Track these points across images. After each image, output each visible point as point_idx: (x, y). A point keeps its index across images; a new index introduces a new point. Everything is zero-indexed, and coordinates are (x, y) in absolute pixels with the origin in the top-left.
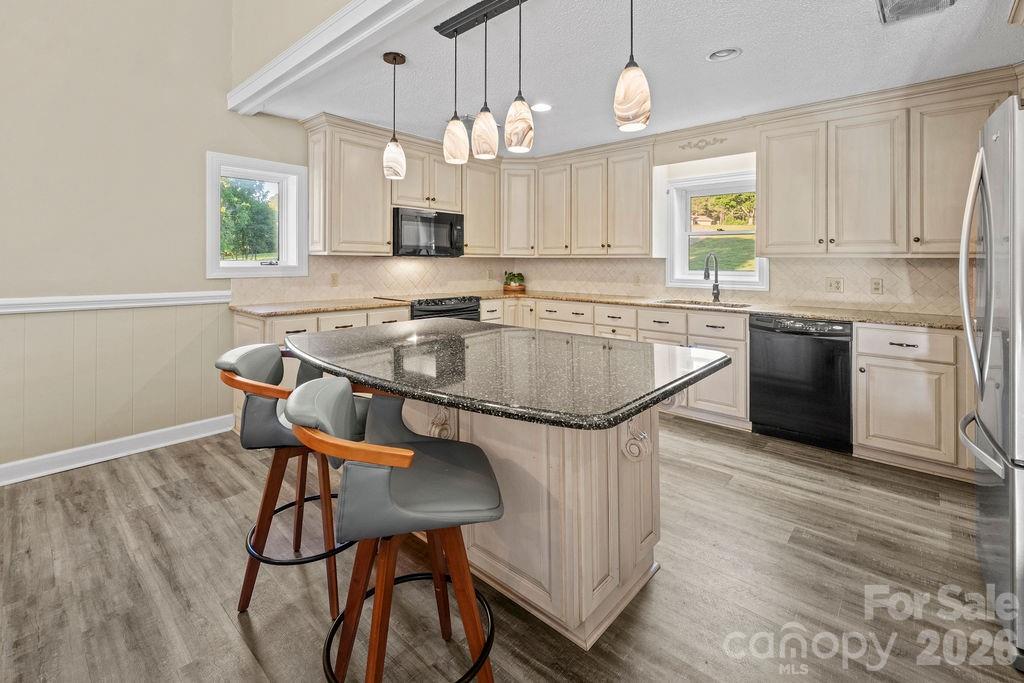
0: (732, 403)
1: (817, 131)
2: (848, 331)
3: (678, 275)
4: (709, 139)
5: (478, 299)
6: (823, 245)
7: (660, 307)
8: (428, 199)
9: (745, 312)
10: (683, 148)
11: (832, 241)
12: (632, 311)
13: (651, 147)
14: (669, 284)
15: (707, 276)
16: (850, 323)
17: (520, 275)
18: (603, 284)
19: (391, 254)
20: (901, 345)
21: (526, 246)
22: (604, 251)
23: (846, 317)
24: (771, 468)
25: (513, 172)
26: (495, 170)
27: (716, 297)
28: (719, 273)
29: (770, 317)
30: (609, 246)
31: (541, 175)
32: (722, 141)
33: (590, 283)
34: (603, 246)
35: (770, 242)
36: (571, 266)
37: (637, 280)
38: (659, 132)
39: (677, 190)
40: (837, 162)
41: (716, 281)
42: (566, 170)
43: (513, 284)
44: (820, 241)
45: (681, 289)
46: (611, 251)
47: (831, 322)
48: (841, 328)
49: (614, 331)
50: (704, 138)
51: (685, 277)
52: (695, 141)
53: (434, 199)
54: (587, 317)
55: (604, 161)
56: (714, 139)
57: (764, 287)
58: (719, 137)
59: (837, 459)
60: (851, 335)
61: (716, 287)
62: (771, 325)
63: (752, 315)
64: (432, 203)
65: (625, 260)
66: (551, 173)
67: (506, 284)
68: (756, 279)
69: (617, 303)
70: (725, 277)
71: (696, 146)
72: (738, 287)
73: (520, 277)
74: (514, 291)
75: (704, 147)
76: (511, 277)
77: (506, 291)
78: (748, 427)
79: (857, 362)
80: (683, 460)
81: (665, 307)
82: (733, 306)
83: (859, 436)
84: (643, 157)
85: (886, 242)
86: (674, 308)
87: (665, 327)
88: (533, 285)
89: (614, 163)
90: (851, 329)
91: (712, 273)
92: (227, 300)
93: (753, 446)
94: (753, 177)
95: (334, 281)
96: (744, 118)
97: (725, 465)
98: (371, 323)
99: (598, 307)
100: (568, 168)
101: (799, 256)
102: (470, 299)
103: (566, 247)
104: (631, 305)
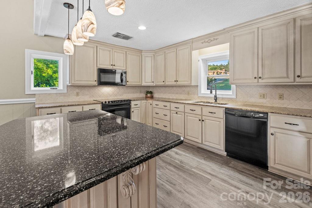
0: (218, 144)
1: (254, 32)
2: (266, 117)
3: (203, 92)
4: (212, 39)
5: (130, 100)
6: (256, 80)
7: (192, 104)
8: (112, 65)
9: (223, 107)
10: (203, 43)
11: (260, 78)
12: (183, 105)
13: (191, 44)
14: (199, 95)
15: (211, 92)
16: (267, 113)
17: (151, 91)
18: (177, 95)
19: (97, 85)
20: (291, 124)
21: (151, 81)
22: (175, 83)
23: (265, 110)
24: (230, 177)
25: (146, 56)
26: (139, 55)
27: (216, 100)
28: (217, 91)
29: (233, 109)
30: (177, 81)
31: (156, 56)
32: (217, 39)
33: (173, 95)
34: (175, 81)
35: (235, 79)
36: (167, 89)
37: (188, 94)
38: (193, 38)
39: (202, 60)
40: (262, 44)
41: (216, 94)
42: (163, 54)
43: (148, 95)
44: (255, 78)
45: (204, 97)
46: (178, 83)
47: (259, 112)
48: (263, 115)
49: (177, 113)
50: (210, 39)
51: (206, 93)
52: (206, 40)
53: (114, 65)
54: (168, 108)
55: (175, 50)
56: (214, 39)
57: (234, 97)
58: (215, 38)
59: (261, 172)
60: (267, 118)
61: (215, 96)
62: (233, 113)
63: (226, 108)
64: (114, 66)
65: (184, 86)
66: (159, 55)
67: (146, 95)
68: (231, 93)
69: (178, 103)
70: (219, 92)
71: (207, 42)
72: (224, 96)
73: (151, 93)
74: (149, 97)
75: (210, 42)
76: (148, 92)
77: (146, 97)
78: (225, 154)
79: (270, 131)
80: (193, 169)
81: (194, 104)
82: (222, 104)
83: (271, 163)
84: (188, 48)
85: (284, 78)
86: (197, 105)
87: (194, 112)
88: (156, 95)
89: (179, 50)
90: (267, 116)
91: (214, 91)
92: (34, 102)
93: (225, 163)
94: (228, 53)
95: (78, 94)
96: (224, 29)
97: (210, 174)
98: (84, 110)
99: (172, 104)
100: (164, 53)
101: (247, 84)
102: (127, 101)
103: (164, 82)
104: (183, 103)
